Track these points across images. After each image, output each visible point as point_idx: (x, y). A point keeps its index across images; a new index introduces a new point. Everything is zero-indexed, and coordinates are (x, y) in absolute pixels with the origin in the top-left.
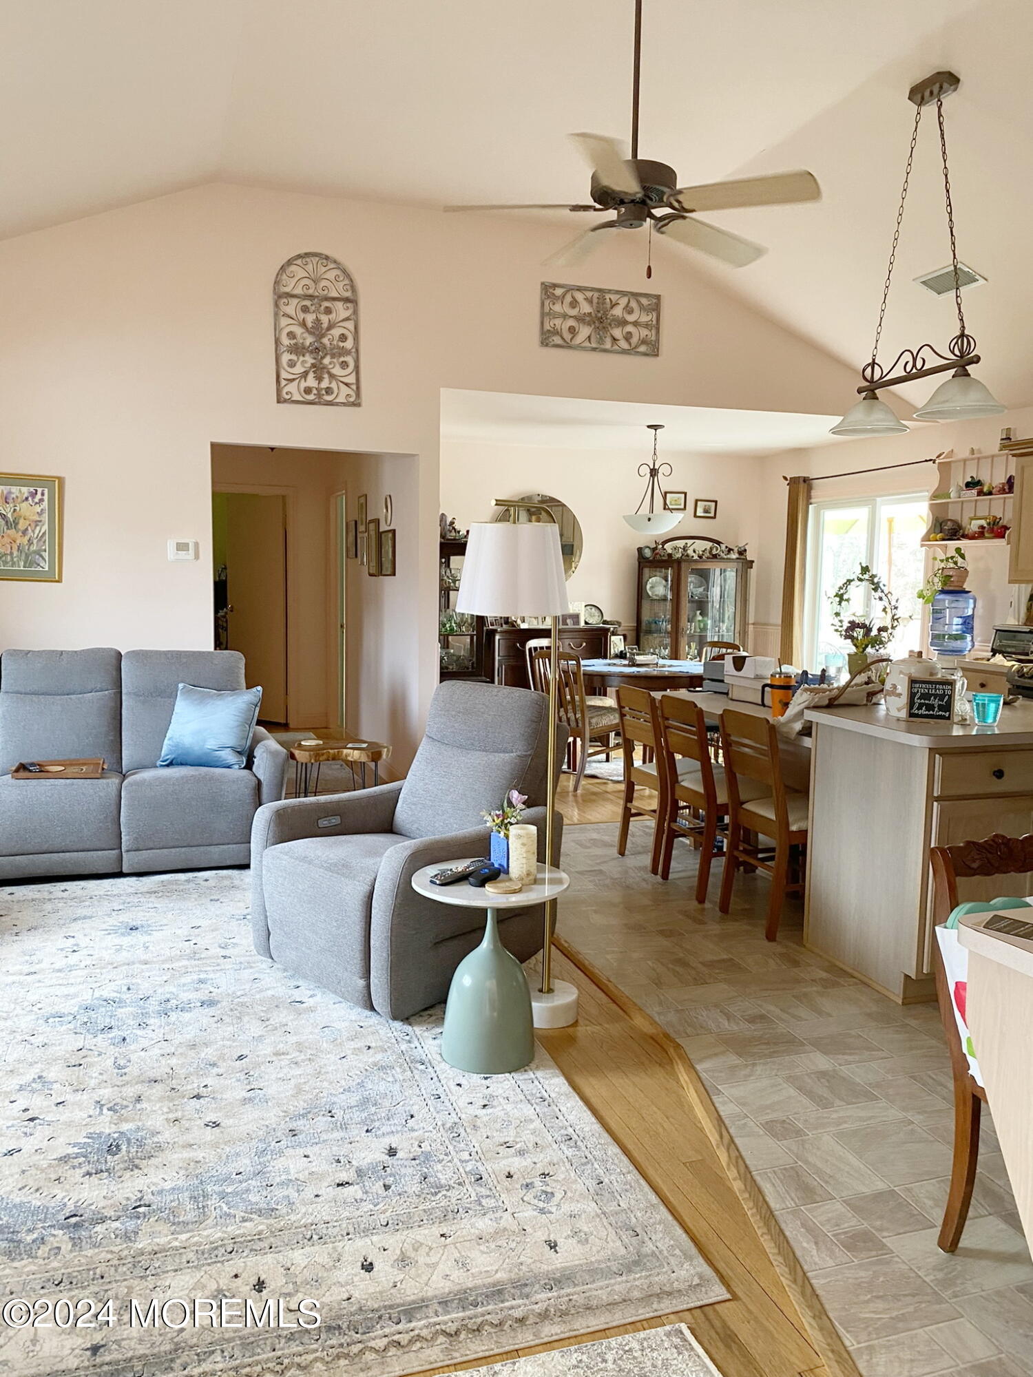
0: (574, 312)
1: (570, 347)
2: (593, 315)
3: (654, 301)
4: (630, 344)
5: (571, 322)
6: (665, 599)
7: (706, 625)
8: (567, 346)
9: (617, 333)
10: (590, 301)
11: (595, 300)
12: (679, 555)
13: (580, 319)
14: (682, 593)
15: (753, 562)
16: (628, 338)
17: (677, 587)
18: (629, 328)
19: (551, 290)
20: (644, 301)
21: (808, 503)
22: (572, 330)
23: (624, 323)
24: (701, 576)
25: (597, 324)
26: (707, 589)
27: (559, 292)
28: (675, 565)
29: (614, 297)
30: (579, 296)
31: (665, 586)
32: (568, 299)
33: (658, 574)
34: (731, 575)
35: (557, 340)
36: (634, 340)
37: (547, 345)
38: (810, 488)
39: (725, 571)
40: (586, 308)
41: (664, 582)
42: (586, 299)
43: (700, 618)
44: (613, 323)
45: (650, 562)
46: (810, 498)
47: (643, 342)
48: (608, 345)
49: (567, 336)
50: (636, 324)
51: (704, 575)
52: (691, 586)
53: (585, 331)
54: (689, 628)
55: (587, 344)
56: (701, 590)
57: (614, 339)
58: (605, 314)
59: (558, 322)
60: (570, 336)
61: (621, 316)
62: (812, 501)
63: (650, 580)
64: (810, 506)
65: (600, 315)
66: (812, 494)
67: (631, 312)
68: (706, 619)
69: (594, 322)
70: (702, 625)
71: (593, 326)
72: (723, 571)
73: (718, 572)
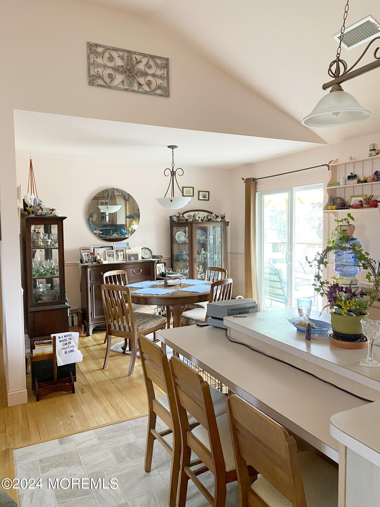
0: (112, 64)
1: (110, 87)
2: (125, 67)
3: (165, 62)
4: (150, 88)
5: (110, 71)
6: (184, 243)
7: (207, 256)
8: (108, 86)
9: (142, 80)
10: (122, 58)
11: (125, 58)
12: (191, 220)
13: (116, 69)
14: (194, 239)
15: (229, 222)
16: (149, 83)
17: (191, 237)
18: (150, 78)
19: (94, 48)
20: (158, 61)
21: (256, 192)
22: (110, 76)
23: (145, 74)
24: (203, 230)
25: (127, 73)
26: (206, 237)
27: (100, 50)
28: (189, 225)
29: (139, 57)
30: (115, 54)
31: (185, 236)
32: (107, 55)
33: (181, 230)
34: (218, 229)
35: (100, 82)
36: (153, 86)
37: (93, 85)
38: (256, 184)
39: (215, 227)
40: (119, 63)
41: (184, 234)
42: (119, 56)
43: (203, 252)
44: (138, 74)
45: (177, 223)
46: (256, 189)
47: (159, 87)
48: (136, 87)
49: (108, 80)
50: (154, 75)
51: (205, 230)
52: (198, 235)
53: (119, 78)
54: (199, 258)
55: (121, 86)
56: (204, 237)
57: (140, 84)
58: (133, 67)
59: (100, 70)
60: (109, 80)
61: (143, 69)
62: (257, 190)
63: (177, 233)
64: (257, 193)
65: (129, 67)
66: (257, 187)
67: (150, 67)
68: (207, 253)
69: (126, 72)
70: (205, 256)
71: (125, 75)
72: (214, 228)
73: (211, 228)
